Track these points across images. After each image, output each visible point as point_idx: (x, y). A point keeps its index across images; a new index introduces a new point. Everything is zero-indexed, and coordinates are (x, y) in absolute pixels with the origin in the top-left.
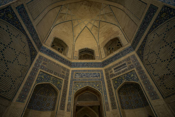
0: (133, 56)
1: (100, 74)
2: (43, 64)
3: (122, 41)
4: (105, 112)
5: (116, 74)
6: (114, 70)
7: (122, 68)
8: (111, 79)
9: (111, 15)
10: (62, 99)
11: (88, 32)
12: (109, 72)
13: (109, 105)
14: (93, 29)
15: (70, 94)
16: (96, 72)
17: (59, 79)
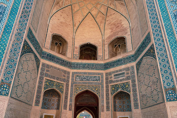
0: (133, 67)
1: (100, 78)
2: (46, 71)
3: (127, 45)
4: (100, 112)
5: (115, 82)
6: (114, 76)
7: (121, 77)
8: (110, 85)
9: (122, 4)
10: (65, 101)
11: (91, 20)
12: (109, 77)
13: (104, 107)
14: (98, 16)
15: (71, 96)
16: (97, 76)
17: (61, 83)
